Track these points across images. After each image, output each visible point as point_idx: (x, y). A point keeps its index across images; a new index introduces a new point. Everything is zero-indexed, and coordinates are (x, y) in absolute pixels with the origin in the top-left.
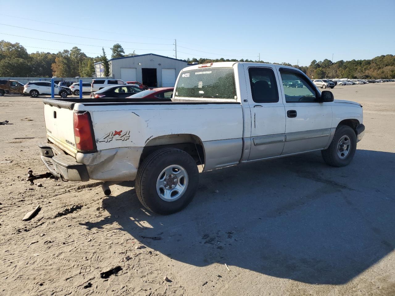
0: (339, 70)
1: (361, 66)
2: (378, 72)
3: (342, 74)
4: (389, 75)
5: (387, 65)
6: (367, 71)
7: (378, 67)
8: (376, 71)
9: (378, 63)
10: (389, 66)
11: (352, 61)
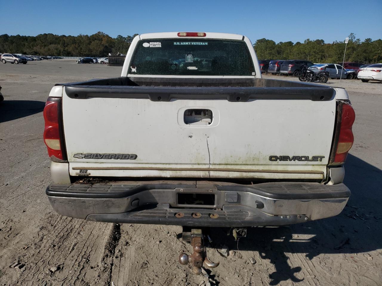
0: (7, 45)
1: (27, 42)
2: (45, 49)
3: (10, 49)
4: (54, 53)
5: (51, 44)
6: (35, 48)
7: (44, 44)
8: (43, 48)
9: (43, 41)
10: (53, 44)
11: (17, 36)
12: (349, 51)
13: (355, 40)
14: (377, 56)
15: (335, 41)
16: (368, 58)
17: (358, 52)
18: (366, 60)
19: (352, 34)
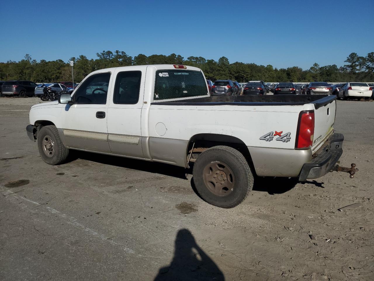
12: (29, 71)
13: (32, 61)
14: (55, 76)
15: (9, 61)
16: (47, 77)
17: (37, 72)
18: (46, 79)
19: (27, 55)
